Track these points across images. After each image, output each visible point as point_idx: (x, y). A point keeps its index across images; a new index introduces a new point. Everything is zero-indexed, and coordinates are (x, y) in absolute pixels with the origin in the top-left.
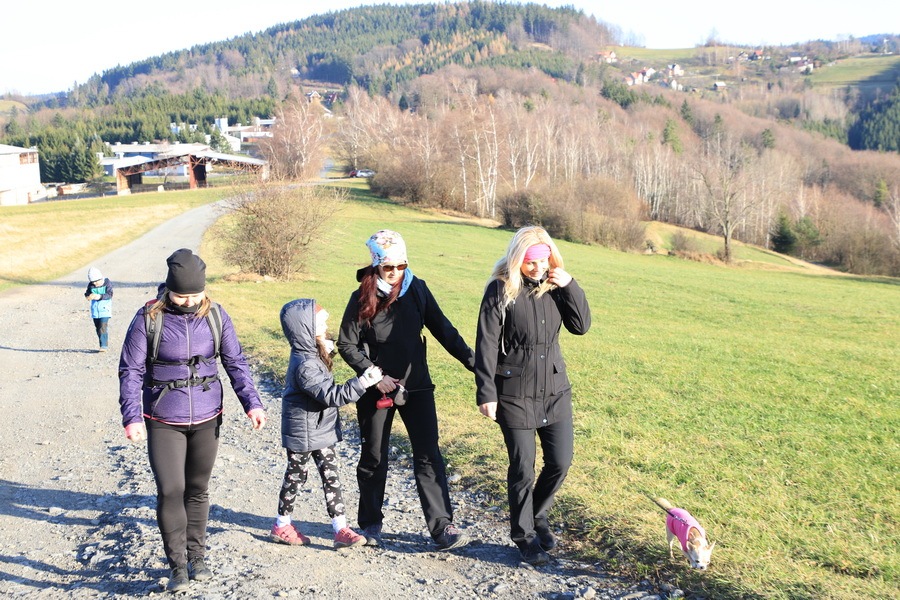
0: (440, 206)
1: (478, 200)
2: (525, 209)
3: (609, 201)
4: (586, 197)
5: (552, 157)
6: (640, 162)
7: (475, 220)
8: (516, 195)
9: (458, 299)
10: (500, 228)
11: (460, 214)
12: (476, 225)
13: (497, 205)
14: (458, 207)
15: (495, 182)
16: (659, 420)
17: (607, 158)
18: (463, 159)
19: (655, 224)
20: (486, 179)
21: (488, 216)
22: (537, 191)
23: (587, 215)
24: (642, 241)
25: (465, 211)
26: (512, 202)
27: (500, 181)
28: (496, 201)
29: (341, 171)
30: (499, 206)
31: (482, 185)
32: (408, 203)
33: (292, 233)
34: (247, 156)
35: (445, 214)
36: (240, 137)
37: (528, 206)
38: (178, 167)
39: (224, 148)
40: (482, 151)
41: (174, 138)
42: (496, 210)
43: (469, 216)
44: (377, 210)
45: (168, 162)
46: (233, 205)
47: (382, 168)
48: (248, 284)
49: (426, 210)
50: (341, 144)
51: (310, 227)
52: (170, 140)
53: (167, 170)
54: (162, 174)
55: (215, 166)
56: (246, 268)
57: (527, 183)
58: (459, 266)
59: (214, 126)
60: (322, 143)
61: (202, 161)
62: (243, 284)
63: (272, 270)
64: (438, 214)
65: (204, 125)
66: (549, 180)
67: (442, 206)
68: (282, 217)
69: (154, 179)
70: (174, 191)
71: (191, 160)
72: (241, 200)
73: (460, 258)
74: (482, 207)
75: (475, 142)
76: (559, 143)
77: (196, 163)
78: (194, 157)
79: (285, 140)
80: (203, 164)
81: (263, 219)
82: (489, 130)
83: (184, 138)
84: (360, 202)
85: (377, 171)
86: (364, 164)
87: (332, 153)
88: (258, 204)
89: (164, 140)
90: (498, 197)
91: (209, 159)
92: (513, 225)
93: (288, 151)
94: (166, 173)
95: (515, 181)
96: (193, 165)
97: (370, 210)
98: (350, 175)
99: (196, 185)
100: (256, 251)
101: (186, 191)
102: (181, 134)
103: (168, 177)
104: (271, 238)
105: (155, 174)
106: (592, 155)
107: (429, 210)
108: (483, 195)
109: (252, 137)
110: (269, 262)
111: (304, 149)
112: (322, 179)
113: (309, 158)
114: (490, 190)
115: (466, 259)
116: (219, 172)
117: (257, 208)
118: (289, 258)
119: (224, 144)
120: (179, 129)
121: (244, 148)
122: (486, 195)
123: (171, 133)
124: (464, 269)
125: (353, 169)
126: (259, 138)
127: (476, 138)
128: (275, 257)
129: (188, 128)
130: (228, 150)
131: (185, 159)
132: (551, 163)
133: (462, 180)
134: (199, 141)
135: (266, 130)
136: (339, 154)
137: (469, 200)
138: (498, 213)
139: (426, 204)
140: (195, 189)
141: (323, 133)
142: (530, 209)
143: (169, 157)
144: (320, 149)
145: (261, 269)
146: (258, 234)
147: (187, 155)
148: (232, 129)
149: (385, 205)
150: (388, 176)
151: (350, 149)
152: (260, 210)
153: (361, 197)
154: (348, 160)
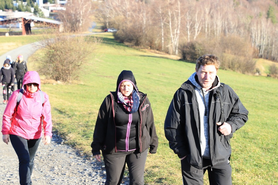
0: (149, 48)
1: (169, 46)
2: (193, 51)
3: (237, 48)
4: (225, 45)
5: (208, 25)
6: (254, 28)
7: (167, 56)
8: (188, 44)
10: (180, 60)
11: (160, 52)
12: (167, 58)
13: (179, 49)
14: (159, 49)
15: (178, 37)
16: (255, 163)
17: (237, 26)
18: (162, 24)
19: (261, 60)
20: (174, 35)
21: (174, 54)
22: (200, 42)
23: (225, 54)
24: (253, 69)
25: (162, 51)
26: (187, 47)
27: (181, 36)
28: (178, 46)
29: (100, 29)
30: (180, 49)
31: (171, 38)
32: (133, 46)
33: (72, 60)
34: (52, 19)
35: (152, 52)
36: (48, 10)
37: (194, 49)
38: (16, 24)
39: (41, 15)
40: (173, 20)
41: (15, 8)
42: (178, 51)
43: (164, 53)
44: (117, 49)
45: (11, 21)
46: (43, 44)
47: (121, 28)
48: (49, 85)
49: (142, 50)
50: (100, 15)
51: (81, 57)
52: (13, 9)
53: (11, 25)
54: (8, 27)
55: (36, 24)
56: (49, 77)
57: (195, 37)
58: (158, 79)
59: (36, 3)
60: (91, 14)
61: (29, 22)
62: (47, 85)
63: (62, 78)
64: (149, 52)
65: (31, 3)
66: (206, 37)
67: (151, 48)
68: (67, 51)
69: (4, 29)
70: (14, 36)
71: (24, 21)
72: (47, 42)
73: (159, 75)
74: (171, 49)
75: (169, 16)
76: (212, 17)
77: (26, 22)
78: (25, 19)
79: (72, 12)
80: (29, 23)
81: (58, 52)
82: (176, 10)
83: (20, 9)
84: (109, 45)
85: (118, 29)
86: (112, 25)
87: (96, 19)
88: (55, 44)
89: (10, 10)
90: (179, 44)
91: (33, 20)
92: (187, 59)
93: (73, 18)
94: (10, 27)
95: (189, 36)
96: (24, 23)
97: (114, 49)
98: (104, 31)
99: (25, 33)
100: (53, 68)
101: (21, 36)
102: (18, 6)
103: (12, 29)
104: (61, 62)
105: (4, 27)
106: (229, 24)
107: (144, 50)
108: (172, 43)
109: (55, 10)
110: (60, 74)
111: (81, 17)
112: (90, 32)
113: (84, 22)
114: (175, 40)
115: (161, 75)
116: (38, 27)
117: (55, 46)
118: (71, 72)
119: (41, 12)
120: (18, 4)
121: (51, 15)
122: (173, 43)
123: (13, 6)
124: (160, 81)
125: (106, 28)
126: (58, 10)
127: (170, 14)
128: (63, 72)
129: (22, 4)
130: (42, 16)
131: (21, 20)
132: (208, 28)
133: (162, 35)
134: (27, 10)
135: (62, 6)
136: (99, 20)
137: (164, 46)
138: (179, 52)
139: (142, 47)
140: (25, 35)
141: (92, 9)
142: (196, 50)
143: (12, 19)
144: (90, 17)
145: (56, 77)
146: (55, 60)
147: (21, 18)
148: (45, 5)
149: (122, 47)
150: (124, 32)
151: (105, 18)
152: (57, 47)
153: (109, 42)
154: (104, 23)
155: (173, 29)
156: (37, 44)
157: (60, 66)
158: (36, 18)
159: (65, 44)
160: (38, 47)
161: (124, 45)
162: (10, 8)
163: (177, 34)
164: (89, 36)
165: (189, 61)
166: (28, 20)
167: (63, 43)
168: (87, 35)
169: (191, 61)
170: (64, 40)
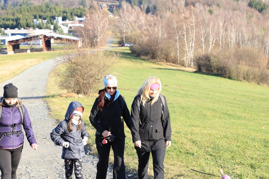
0: (165, 61)
1: (185, 58)
2: (208, 63)
3: (251, 59)
4: (239, 57)
5: (222, 37)
6: (268, 39)
7: (183, 68)
8: (203, 56)
9: (174, 107)
10: (195, 72)
11: (176, 65)
12: (183, 71)
14: (175, 62)
15: (193, 49)
17: (251, 38)
18: (178, 38)
20: (189, 48)
21: (189, 66)
22: (214, 54)
23: (239, 66)
25: (178, 64)
26: (202, 60)
27: (196, 49)
28: (194, 59)
29: (117, 44)
30: (195, 61)
31: (187, 51)
32: (150, 59)
33: (93, 74)
34: (71, 36)
35: (168, 65)
36: (68, 27)
37: (210, 61)
38: (37, 41)
39: (60, 32)
40: (187, 34)
41: (36, 26)
42: (193, 63)
43: (180, 66)
44: (134, 63)
45: (33, 38)
46: (64, 59)
47: (137, 42)
48: (71, 98)
49: (158, 63)
50: (117, 30)
51: (101, 71)
52: (34, 27)
53: (32, 42)
54: (30, 44)
55: (55, 40)
56: (70, 90)
57: (210, 50)
58: (175, 91)
59: (55, 21)
60: (108, 30)
61: (49, 38)
62: (69, 98)
63: (83, 92)
64: (165, 65)
65: (50, 20)
66: (220, 49)
67: (167, 61)
68: (88, 66)
69: (26, 46)
70: (35, 53)
71: (44, 38)
72: (68, 57)
73: (175, 87)
74: (186, 62)
75: (184, 29)
76: (226, 30)
77: (46, 39)
78: (45, 36)
79: (90, 28)
80: (50, 40)
81: (79, 67)
82: (191, 23)
83: (41, 26)
84: (126, 58)
85: (135, 43)
86: (128, 40)
87: (113, 35)
88: (76, 59)
89: (31, 27)
90: (195, 57)
91: (53, 37)
92: (202, 71)
93: (91, 33)
94: (31, 44)
95: (203, 49)
96: (45, 40)
97: (131, 62)
98: (121, 45)
99: (46, 50)
100: (75, 82)
101: (41, 52)
102: (39, 25)
103: (33, 46)
104: (82, 76)
105: (26, 44)
106: (243, 36)
107: (160, 63)
108: (187, 56)
109: (74, 26)
110: (81, 88)
111: (99, 33)
112: (108, 47)
113: (101, 37)
114: (191, 53)
115: (178, 87)
116: (57, 44)
117: (76, 61)
118: (91, 86)
119: (60, 29)
120: (38, 22)
121: (70, 32)
122: (189, 56)
123: (34, 24)
124: (177, 93)
125: (123, 42)
126: (77, 27)
127: (184, 28)
128: (84, 85)
129: (42, 22)
130: (62, 32)
131: (41, 37)
132: (222, 40)
133: (177, 48)
134: (47, 28)
135: (80, 23)
136: (116, 35)
137: (180, 58)
138: (194, 65)
139: (159, 60)
140: (45, 52)
141: (108, 25)
142: (211, 63)
143: (33, 36)
144: (107, 32)
145: (77, 91)
146: (76, 74)
147: (42, 35)
148: (64, 22)
149: (139, 60)
150: (140, 46)
151: (121, 33)
152: (77, 62)
153: (127, 56)
154: (120, 38)
155: (188, 42)
156: (59, 60)
157: (81, 80)
158: (56, 35)
159: (85, 58)
160: (60, 62)
161: (140, 58)
162: (31, 26)
163: (192, 46)
164: (109, 51)
165: (205, 73)
166: (48, 37)
167: (83, 58)
168: (107, 50)
169: (206, 73)
170: (85, 55)
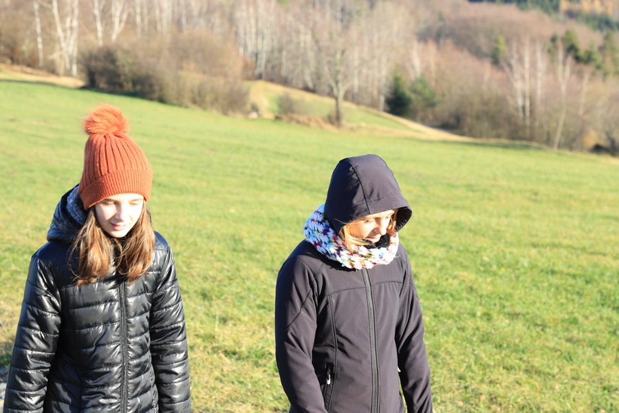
0: (9, 61)
1: (55, 56)
2: (111, 67)
4: (182, 52)
6: (240, 14)
7: (52, 79)
8: (100, 50)
10: (83, 88)
11: (35, 71)
12: (53, 85)
13: (78, 62)
14: (32, 63)
15: (75, 36)
17: (204, 10)
18: (36, 6)
20: (64, 30)
21: (68, 73)
22: (126, 46)
23: (182, 73)
24: (244, 104)
25: (40, 69)
26: (97, 59)
27: (82, 34)
28: (77, 57)
30: (81, 63)
31: (59, 38)
35: (16, 71)
37: (114, 63)
42: (78, 68)
43: (46, 74)
57: (114, 36)
58: (34, 133)
64: (8, 72)
66: (139, 36)
67: (13, 62)
73: (35, 123)
74: (61, 63)
90: (79, 52)
92: (99, 85)
95: (100, 34)
108: (61, 49)
114: (69, 44)
115: (42, 124)
122: (65, 49)
124: (39, 136)
132: (142, 13)
137: (45, 56)
138: (80, 71)
142: (118, 66)
155: (62, 18)
165: (105, 90)
169: (109, 90)
